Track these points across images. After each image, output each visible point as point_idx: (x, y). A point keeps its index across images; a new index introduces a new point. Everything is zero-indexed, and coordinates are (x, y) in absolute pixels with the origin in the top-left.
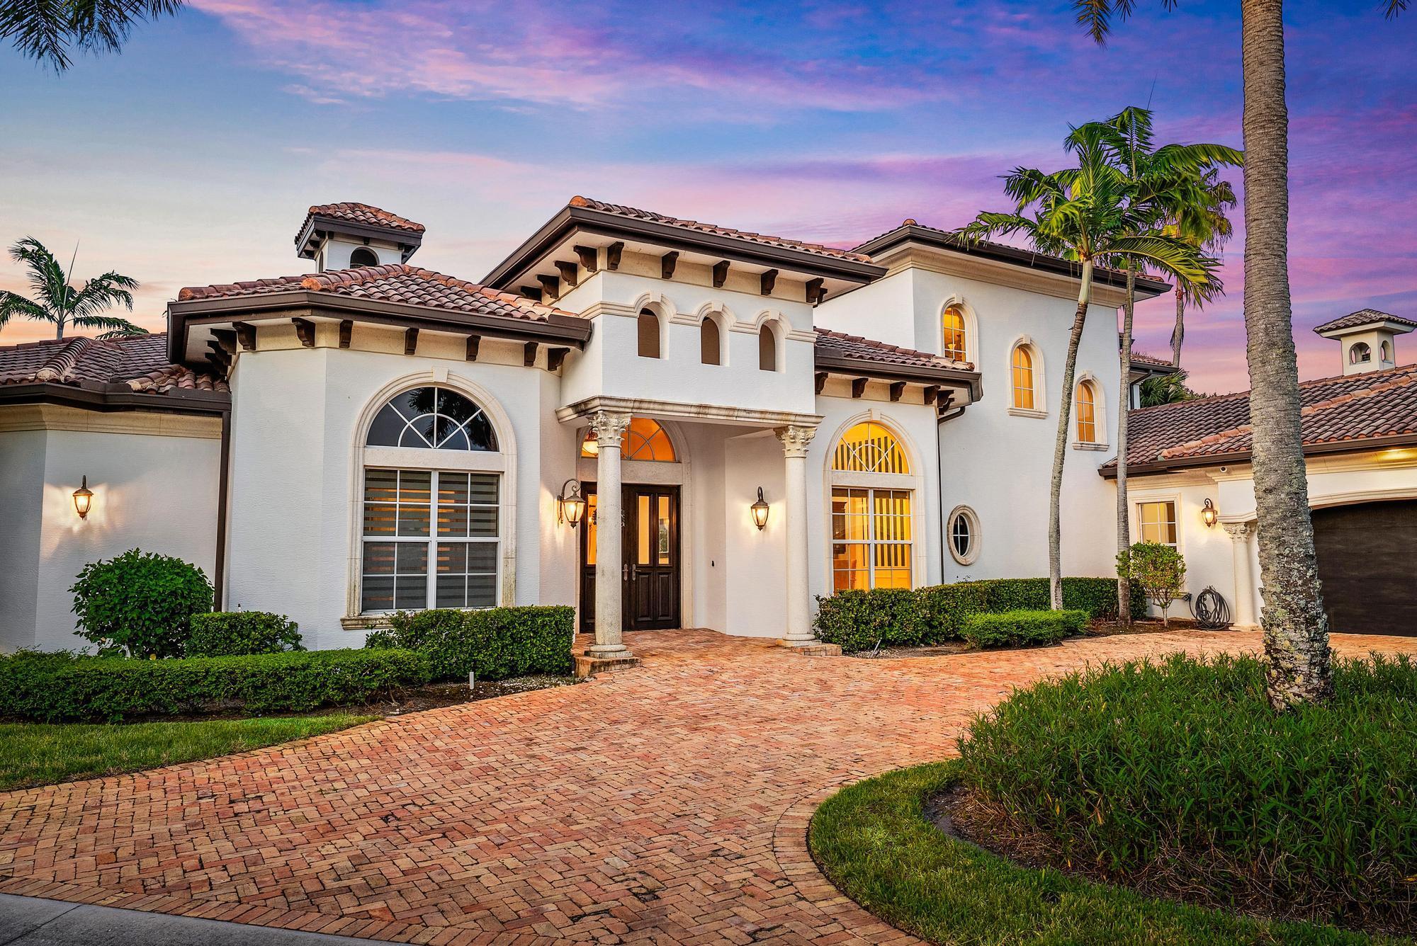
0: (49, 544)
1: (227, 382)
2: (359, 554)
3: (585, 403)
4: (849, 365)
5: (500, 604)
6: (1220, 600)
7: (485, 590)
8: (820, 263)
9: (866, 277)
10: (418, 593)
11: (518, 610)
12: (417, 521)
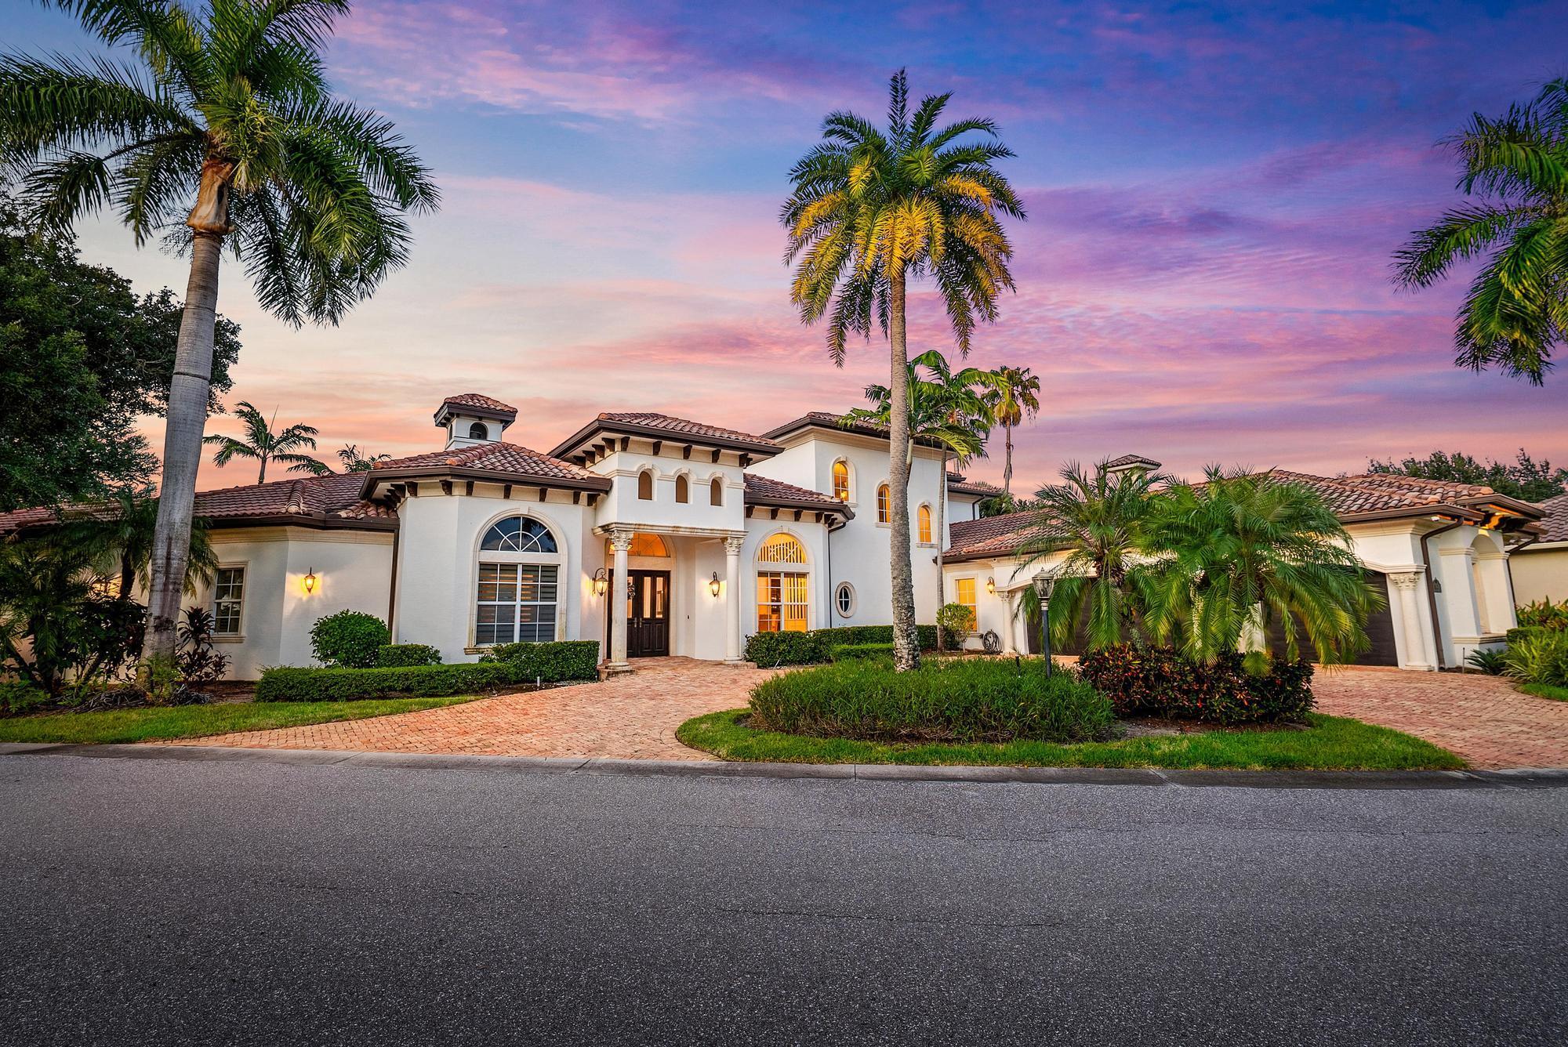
0: (289, 607)
1: (396, 511)
2: (475, 612)
3: (608, 525)
4: (765, 502)
5: (557, 640)
6: (996, 636)
7: (549, 631)
8: (744, 446)
9: (772, 452)
10: (509, 634)
11: (566, 643)
12: (509, 593)
